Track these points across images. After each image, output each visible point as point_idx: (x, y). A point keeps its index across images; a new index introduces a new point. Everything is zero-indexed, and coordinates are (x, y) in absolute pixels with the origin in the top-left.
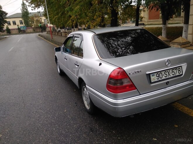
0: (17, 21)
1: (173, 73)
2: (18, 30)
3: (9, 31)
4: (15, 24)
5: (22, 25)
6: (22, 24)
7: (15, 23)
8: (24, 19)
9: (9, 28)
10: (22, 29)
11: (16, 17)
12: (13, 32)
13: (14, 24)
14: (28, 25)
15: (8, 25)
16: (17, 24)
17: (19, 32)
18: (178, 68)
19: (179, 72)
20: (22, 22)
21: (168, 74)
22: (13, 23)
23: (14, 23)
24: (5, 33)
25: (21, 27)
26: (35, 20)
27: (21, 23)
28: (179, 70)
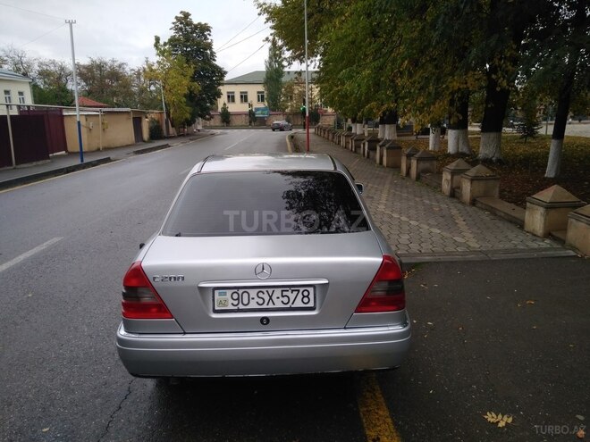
0: (253, 92)
1: (285, 300)
2: (248, 117)
3: (226, 118)
4: (246, 101)
5: (261, 105)
6: (263, 101)
7: (246, 97)
8: (268, 89)
9: (229, 110)
10: (259, 114)
11: (251, 81)
12: (236, 121)
13: (242, 101)
14: (275, 105)
15: (229, 101)
16: (249, 100)
17: (250, 122)
18: (301, 289)
19: (306, 300)
20: (263, 96)
21: (267, 298)
22: (242, 96)
23: (244, 98)
24: (217, 121)
25: (257, 109)
26: (296, 92)
27: (261, 98)
28: (306, 293)
